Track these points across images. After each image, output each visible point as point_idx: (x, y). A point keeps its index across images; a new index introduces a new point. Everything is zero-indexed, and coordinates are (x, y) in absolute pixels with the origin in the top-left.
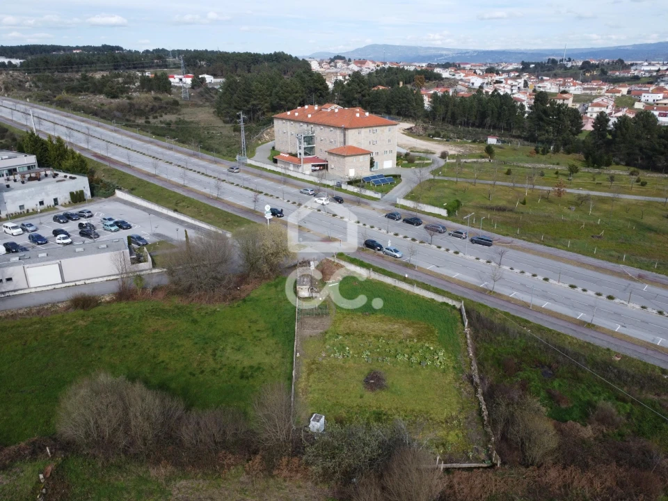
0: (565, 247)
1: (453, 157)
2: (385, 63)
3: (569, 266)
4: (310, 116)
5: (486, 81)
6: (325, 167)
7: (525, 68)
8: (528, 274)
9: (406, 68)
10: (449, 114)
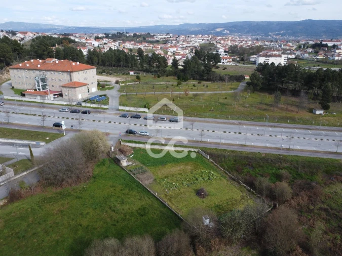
0: (205, 117)
1: (123, 82)
2: (38, 34)
3: (214, 124)
4: (39, 66)
5: (100, 43)
6: (61, 95)
7: (107, 36)
8: (210, 131)
9: (53, 36)
10: (100, 61)
